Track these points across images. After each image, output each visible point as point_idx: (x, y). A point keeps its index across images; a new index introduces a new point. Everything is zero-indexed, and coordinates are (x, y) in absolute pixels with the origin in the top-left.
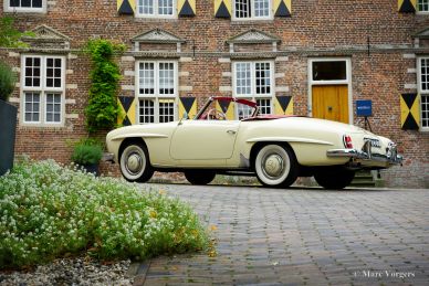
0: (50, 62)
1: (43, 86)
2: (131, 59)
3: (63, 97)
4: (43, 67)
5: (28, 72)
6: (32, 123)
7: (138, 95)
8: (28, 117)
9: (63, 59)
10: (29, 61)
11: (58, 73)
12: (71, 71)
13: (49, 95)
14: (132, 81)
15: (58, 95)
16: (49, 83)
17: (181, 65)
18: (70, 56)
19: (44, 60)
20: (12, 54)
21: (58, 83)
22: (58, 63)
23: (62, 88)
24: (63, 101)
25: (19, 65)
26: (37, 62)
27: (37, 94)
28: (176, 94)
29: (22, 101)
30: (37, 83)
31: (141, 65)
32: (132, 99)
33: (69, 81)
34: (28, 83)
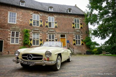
0: (16, 32)
1: (15, 37)
2: (32, 33)
3: (19, 39)
4: (15, 33)
5: (12, 34)
6: (13, 43)
7: (33, 39)
8: (12, 42)
9: (19, 32)
10: (12, 32)
11: (18, 34)
12: (20, 34)
13: (16, 38)
14: (32, 36)
15: (18, 38)
16: (16, 36)
17: (40, 34)
18: (21, 32)
19: (15, 32)
20: (9, 31)
21: (18, 36)
22: (18, 33)
23: (19, 37)
24: (19, 40)
25: (10, 33)
26: (14, 32)
27: (14, 38)
28: (39, 39)
29: (11, 39)
30: (14, 36)
32: (32, 39)
34: (12, 36)
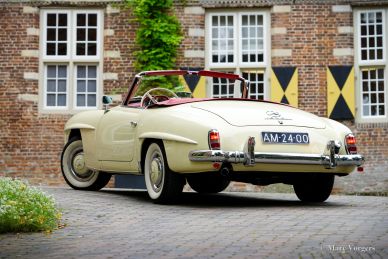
0: (81, 19)
1: (71, 55)
2: (199, 10)
3: (100, 70)
4: (72, 27)
5: (51, 35)
6: (57, 109)
7: (210, 64)
8: (51, 100)
9: (100, 14)
10: (51, 19)
11: (93, 35)
12: (111, 32)
13: (81, 67)
14: (200, 44)
15: (93, 67)
16: (80, 50)
17: (274, 18)
18: (110, 10)
19: (72, 17)
20: (28, 10)
21: (93, 50)
22: (93, 19)
23: (98, 58)
24: (101, 76)
25: (37, 25)
26: (63, 19)
27: (63, 67)
28: (266, 63)
29: (42, 76)
30: (63, 50)
31: (215, 19)
33: (108, 46)
34: (51, 50)
